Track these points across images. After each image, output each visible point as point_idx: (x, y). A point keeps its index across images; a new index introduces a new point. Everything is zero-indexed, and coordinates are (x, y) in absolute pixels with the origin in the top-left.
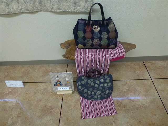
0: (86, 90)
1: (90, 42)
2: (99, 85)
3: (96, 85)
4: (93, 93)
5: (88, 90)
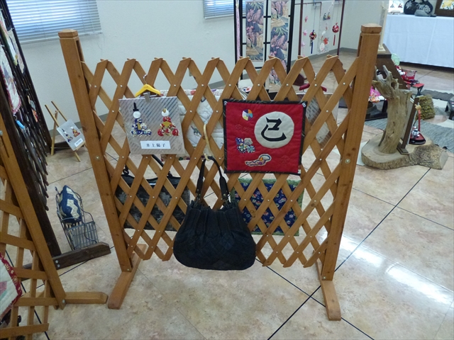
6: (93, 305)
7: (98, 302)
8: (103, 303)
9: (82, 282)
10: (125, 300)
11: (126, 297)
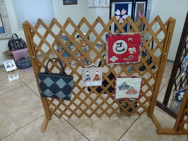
0: (22, 64)
1: (17, 47)
2: (26, 61)
3: (25, 61)
4: (25, 64)
5: (23, 64)
6: (155, 125)
7: (157, 126)
8: (157, 128)
9: (161, 118)
10: (163, 135)
11: (164, 135)
